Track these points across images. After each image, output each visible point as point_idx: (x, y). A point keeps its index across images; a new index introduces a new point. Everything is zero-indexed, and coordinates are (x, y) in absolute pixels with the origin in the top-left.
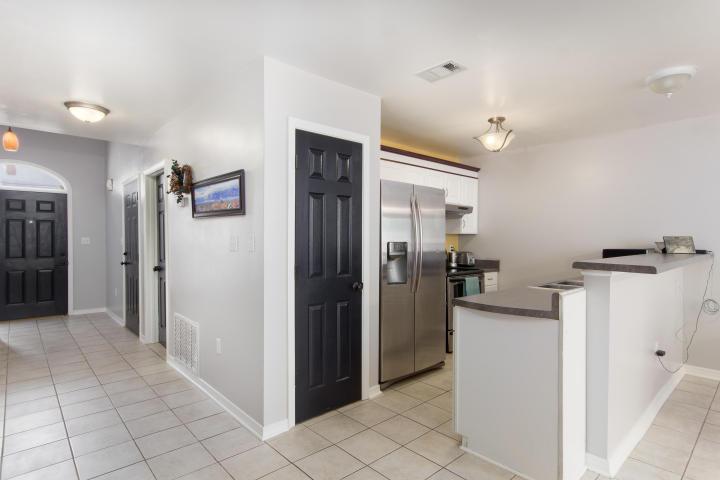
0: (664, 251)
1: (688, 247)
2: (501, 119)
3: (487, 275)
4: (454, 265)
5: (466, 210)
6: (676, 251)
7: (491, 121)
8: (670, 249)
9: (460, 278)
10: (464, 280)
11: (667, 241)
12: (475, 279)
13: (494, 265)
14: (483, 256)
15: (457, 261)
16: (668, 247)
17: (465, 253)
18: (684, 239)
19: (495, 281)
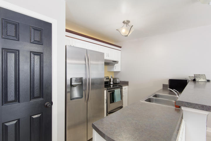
0: (194, 80)
1: (204, 79)
2: (128, 22)
3: (124, 87)
4: (112, 83)
5: (116, 62)
6: (199, 81)
7: (124, 22)
8: (197, 79)
9: (113, 90)
10: (114, 91)
11: (195, 76)
12: (119, 90)
13: (126, 83)
14: (123, 79)
15: (113, 82)
16: (196, 79)
17: (116, 78)
18: (202, 75)
19: (127, 89)
